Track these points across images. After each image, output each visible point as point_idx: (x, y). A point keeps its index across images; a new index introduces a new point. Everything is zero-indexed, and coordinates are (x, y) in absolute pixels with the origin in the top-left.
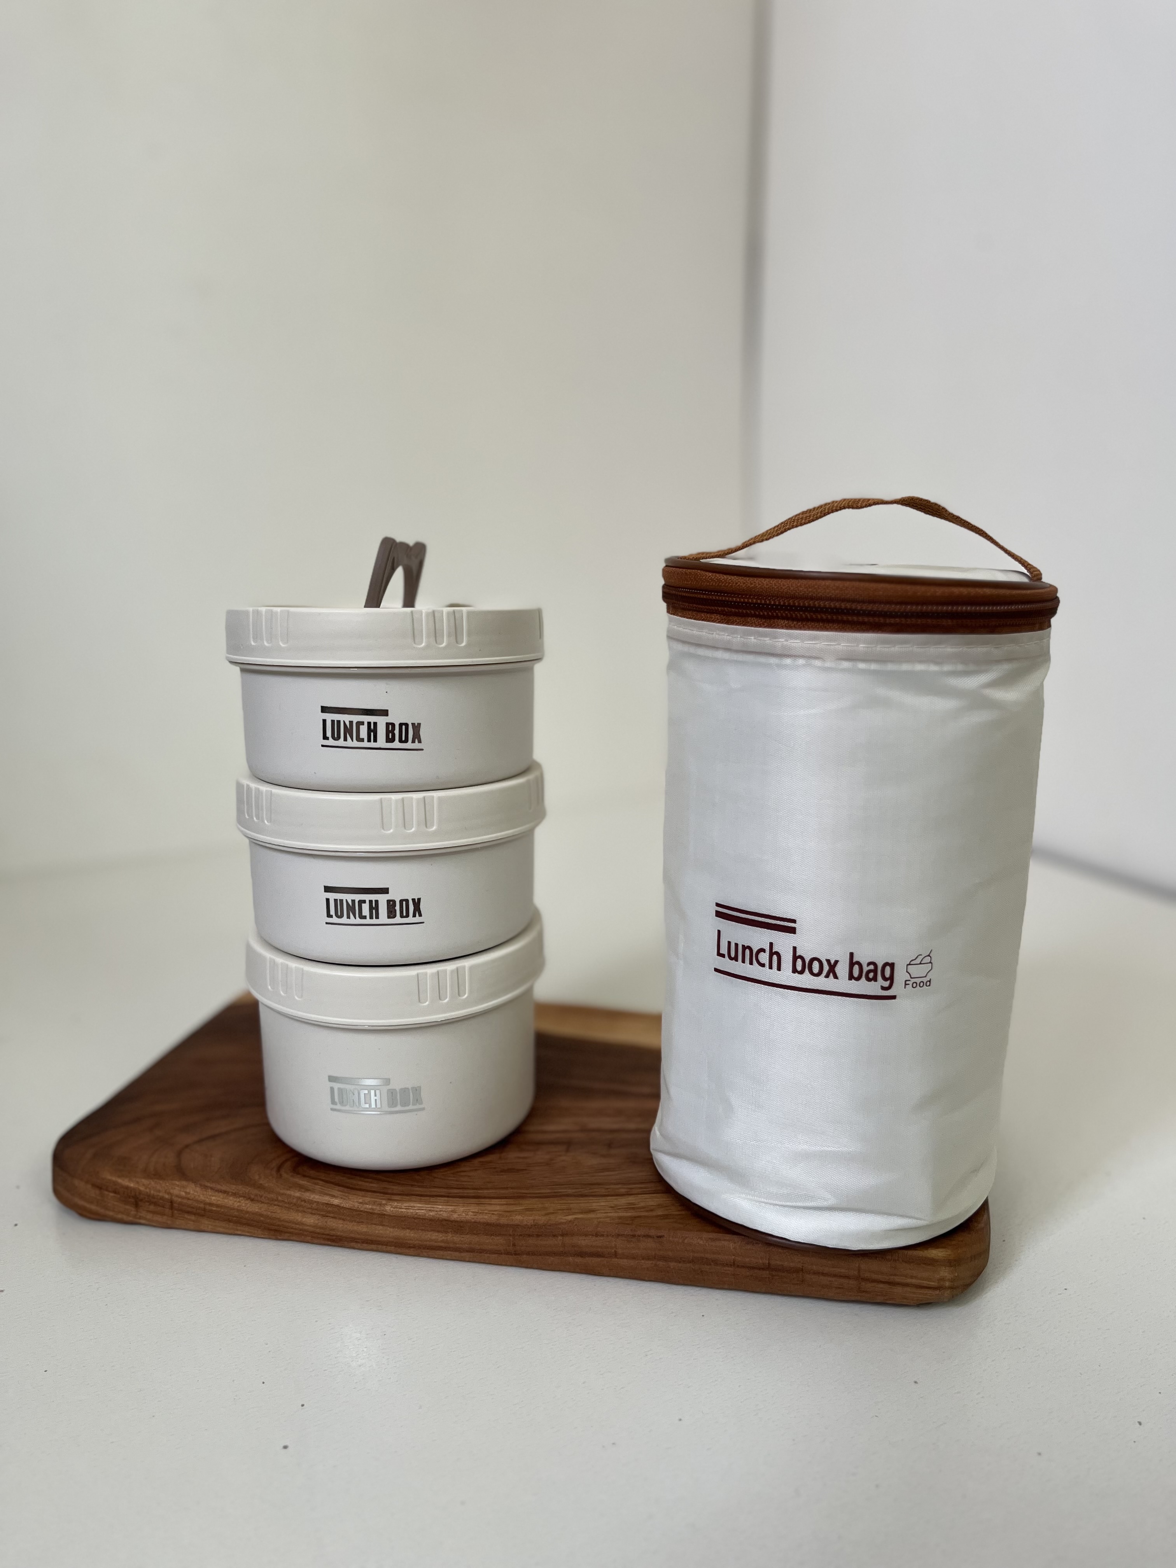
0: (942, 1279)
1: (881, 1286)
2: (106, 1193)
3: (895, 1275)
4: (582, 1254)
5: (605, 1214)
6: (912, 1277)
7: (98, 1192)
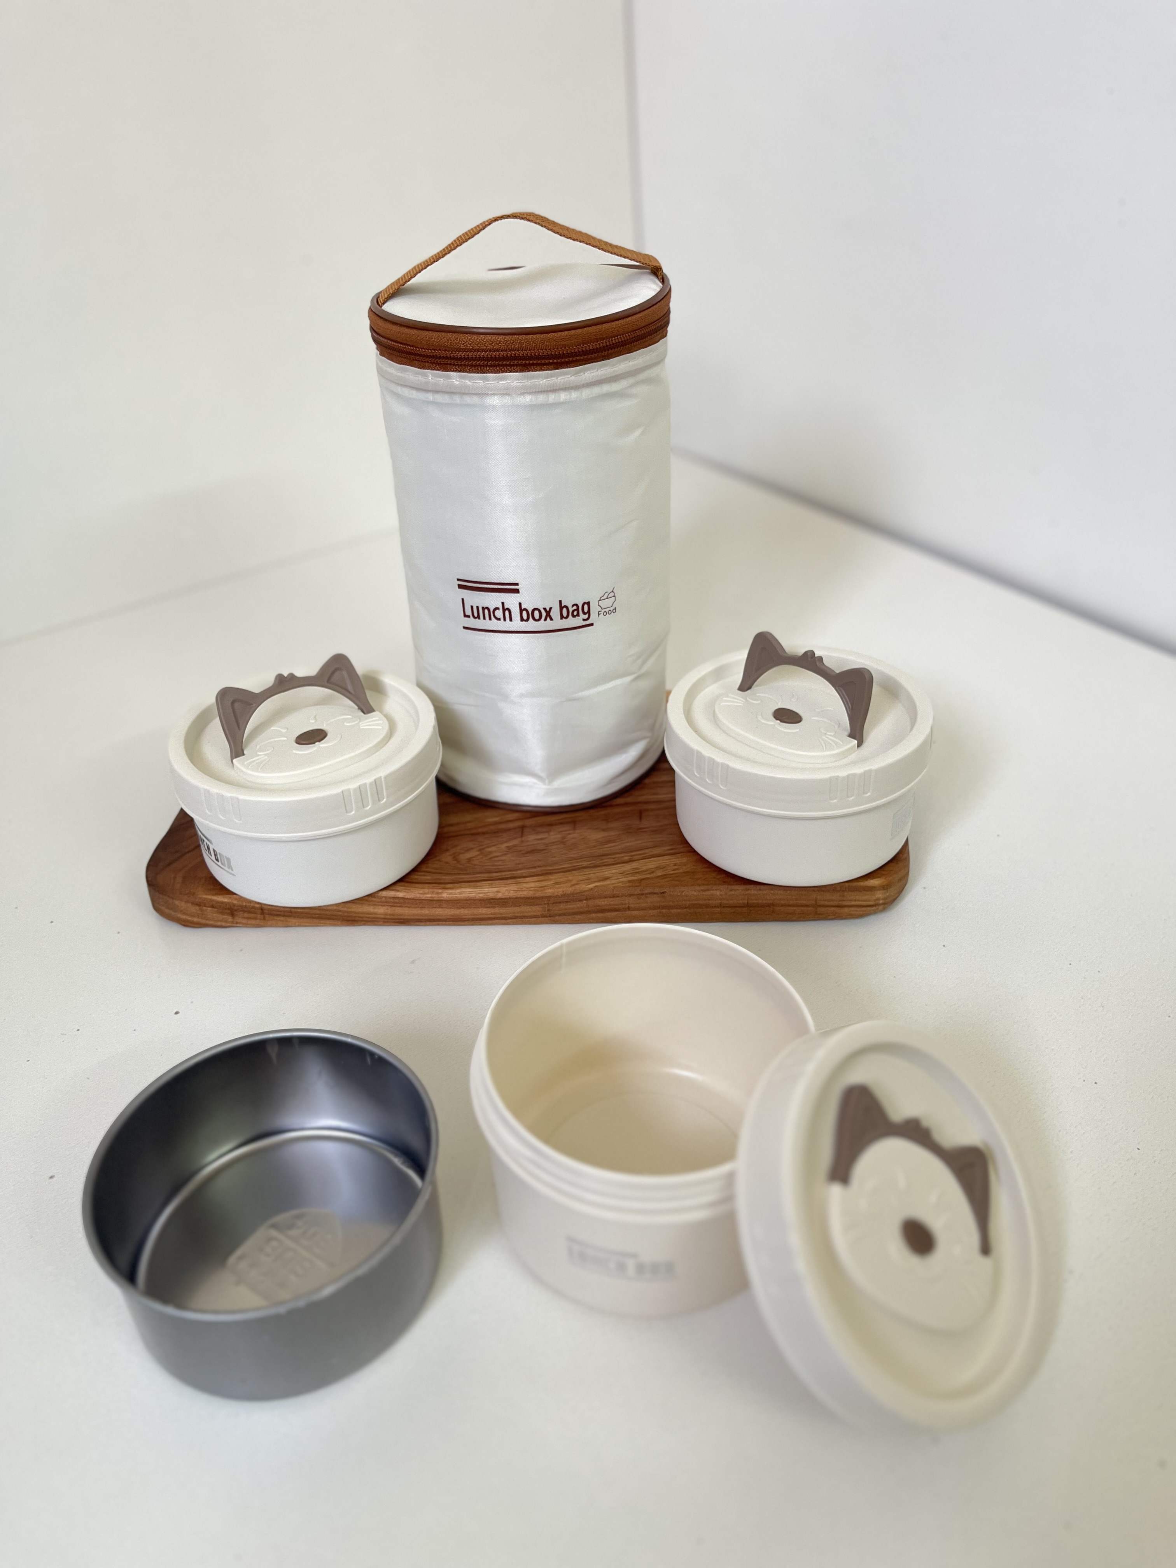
0: (878, 899)
1: (833, 909)
2: (204, 908)
3: (843, 901)
4: (603, 911)
5: (617, 880)
6: (855, 901)
7: (198, 908)
